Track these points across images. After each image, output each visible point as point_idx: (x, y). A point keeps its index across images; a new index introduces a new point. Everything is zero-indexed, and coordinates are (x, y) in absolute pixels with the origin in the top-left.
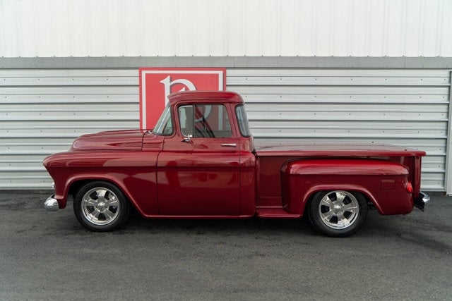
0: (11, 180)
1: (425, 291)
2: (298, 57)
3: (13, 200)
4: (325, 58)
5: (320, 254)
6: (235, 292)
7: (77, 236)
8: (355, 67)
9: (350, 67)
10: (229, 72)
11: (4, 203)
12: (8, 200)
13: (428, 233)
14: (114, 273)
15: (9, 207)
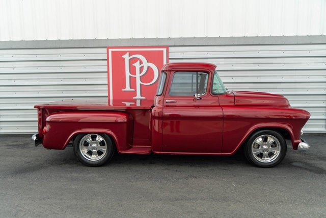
0: (18, 128)
1: (305, 199)
2: (220, 38)
3: (20, 141)
4: (239, 38)
5: (235, 176)
6: (177, 200)
7: (67, 165)
8: (261, 43)
9: (258, 44)
10: (171, 49)
11: (15, 144)
12: (17, 141)
13: (313, 162)
14: (94, 189)
15: (18, 146)
